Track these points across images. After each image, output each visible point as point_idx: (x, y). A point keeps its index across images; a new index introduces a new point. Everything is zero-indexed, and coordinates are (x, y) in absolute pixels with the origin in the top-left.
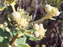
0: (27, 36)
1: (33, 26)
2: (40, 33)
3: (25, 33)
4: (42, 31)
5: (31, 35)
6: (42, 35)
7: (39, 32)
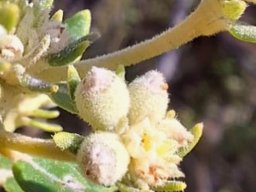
0: (36, 179)
1: (73, 86)
2: (136, 150)
3: (18, 156)
4: (152, 132)
5: (67, 177)
6: (152, 170)
7: (124, 141)
